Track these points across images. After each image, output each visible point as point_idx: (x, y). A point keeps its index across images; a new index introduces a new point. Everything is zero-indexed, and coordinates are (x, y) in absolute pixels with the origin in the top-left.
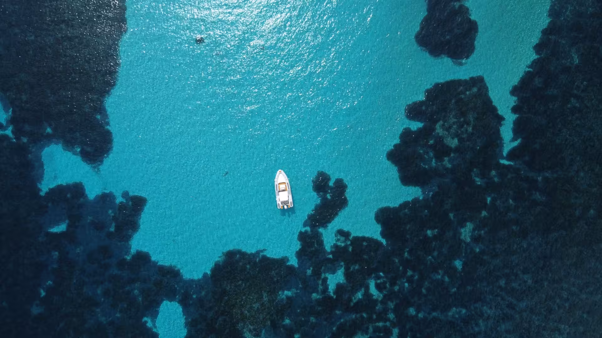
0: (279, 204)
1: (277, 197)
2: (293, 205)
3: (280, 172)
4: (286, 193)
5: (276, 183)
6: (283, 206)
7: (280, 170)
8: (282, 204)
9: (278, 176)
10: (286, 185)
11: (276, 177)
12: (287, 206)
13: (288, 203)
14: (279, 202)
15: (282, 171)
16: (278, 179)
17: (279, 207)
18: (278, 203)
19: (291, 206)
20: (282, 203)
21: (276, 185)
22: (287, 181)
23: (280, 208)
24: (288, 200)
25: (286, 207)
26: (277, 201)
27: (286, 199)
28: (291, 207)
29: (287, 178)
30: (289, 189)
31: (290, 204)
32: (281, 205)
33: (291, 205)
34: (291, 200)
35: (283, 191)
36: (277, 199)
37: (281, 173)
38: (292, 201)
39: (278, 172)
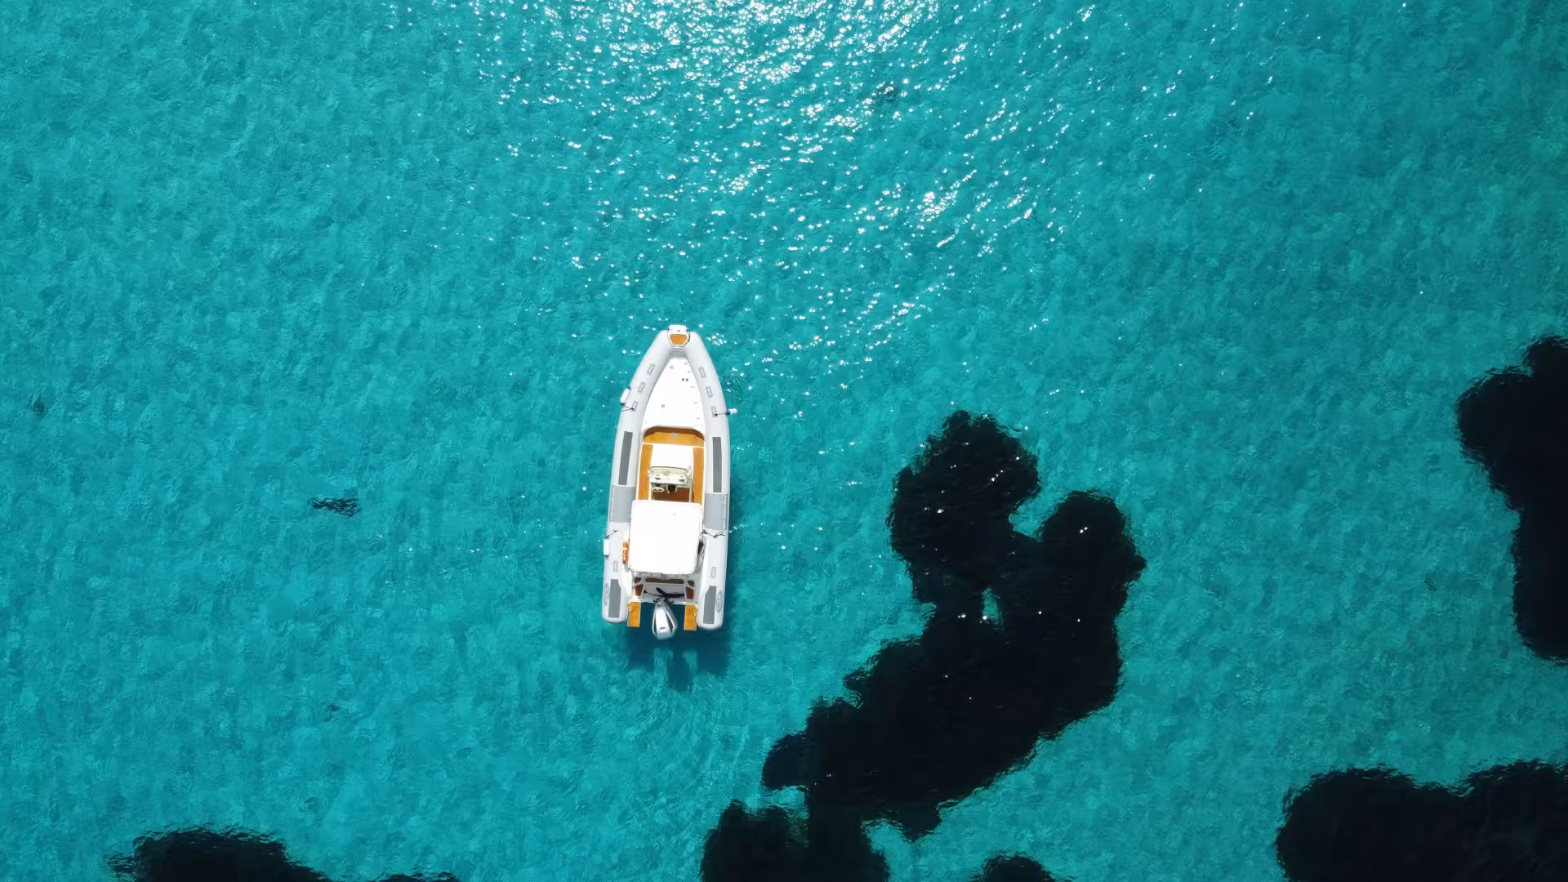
0: (615, 583)
1: (612, 526)
2: (727, 619)
3: (676, 339)
4: (688, 514)
5: (627, 423)
6: (647, 611)
7: (678, 329)
8: (639, 590)
9: (657, 372)
10: (698, 457)
11: (641, 376)
12: (678, 613)
13: (691, 594)
14: (618, 574)
15: (695, 342)
16: (648, 390)
17: (614, 611)
18: (609, 575)
19: (709, 617)
20: (641, 583)
21: (628, 436)
22: (718, 428)
23: (622, 615)
24: (698, 569)
25: (662, 620)
26: (608, 565)
27: (678, 564)
28: (700, 630)
29: (718, 400)
30: (717, 488)
31: (700, 603)
32: (630, 597)
33: (704, 615)
34: (712, 577)
35: (672, 493)
36: (611, 548)
37: (683, 355)
38: (720, 584)
39: (662, 340)
